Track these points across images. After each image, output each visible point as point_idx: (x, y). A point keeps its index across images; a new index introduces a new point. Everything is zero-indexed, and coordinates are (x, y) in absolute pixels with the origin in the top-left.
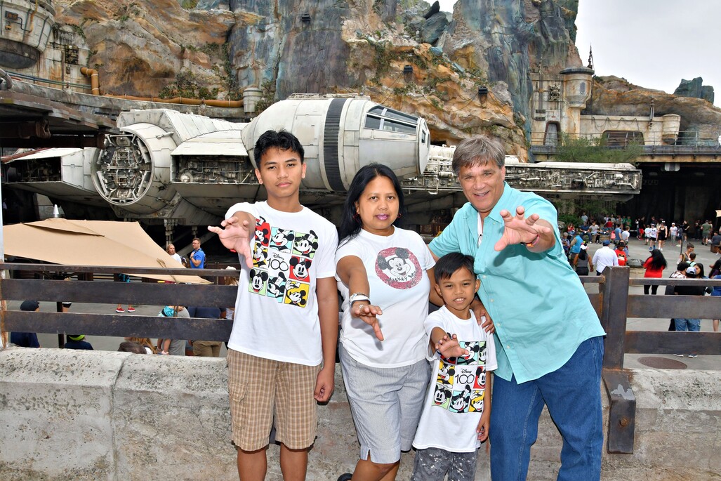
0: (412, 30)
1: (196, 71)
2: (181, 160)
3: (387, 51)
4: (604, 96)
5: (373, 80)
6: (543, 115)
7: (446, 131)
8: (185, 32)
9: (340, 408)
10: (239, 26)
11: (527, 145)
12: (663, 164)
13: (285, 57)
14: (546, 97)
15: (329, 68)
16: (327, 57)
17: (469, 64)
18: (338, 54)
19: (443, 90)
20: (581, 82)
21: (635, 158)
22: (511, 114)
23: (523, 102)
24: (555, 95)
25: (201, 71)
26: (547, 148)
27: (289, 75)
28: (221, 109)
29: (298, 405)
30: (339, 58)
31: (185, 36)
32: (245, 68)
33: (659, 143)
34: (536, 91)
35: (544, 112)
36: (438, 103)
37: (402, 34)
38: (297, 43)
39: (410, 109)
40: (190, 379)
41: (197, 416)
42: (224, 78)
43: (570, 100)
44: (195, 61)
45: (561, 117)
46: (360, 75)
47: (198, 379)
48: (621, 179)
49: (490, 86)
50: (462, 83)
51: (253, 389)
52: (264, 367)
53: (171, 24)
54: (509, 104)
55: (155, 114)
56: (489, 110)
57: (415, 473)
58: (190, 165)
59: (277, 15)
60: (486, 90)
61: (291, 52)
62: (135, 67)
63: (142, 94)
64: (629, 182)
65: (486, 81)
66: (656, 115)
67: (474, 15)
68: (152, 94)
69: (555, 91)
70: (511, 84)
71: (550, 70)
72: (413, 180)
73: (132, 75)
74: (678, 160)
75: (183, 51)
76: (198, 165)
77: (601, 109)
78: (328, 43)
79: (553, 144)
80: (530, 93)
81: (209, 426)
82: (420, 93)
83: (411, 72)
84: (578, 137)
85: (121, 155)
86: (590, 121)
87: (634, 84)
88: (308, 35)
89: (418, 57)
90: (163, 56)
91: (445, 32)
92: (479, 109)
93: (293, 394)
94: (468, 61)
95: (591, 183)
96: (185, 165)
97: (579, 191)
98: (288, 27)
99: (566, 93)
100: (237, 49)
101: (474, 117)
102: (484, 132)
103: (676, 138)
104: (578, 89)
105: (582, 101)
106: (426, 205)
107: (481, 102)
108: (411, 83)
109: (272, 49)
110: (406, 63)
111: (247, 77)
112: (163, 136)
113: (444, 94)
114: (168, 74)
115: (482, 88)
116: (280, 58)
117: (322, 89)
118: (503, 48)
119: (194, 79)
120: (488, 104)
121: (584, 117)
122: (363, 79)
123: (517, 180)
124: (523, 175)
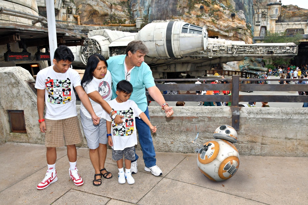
1: (117, 13)
2: (112, 49)
3: (193, 0)
4: (286, 14)
5: (187, 13)
6: (259, 24)
7: (218, 32)
11: (252, 37)
13: (152, 5)
14: (260, 16)
15: (170, 9)
16: (169, 4)
17: (227, 4)
18: (173, 3)
19: (216, 15)
20: (276, 8)
21: (299, 40)
22: (245, 24)
23: (250, 18)
24: (264, 15)
25: (119, 13)
26: (261, 37)
27: (154, 12)
28: (127, 27)
30: (174, 4)
32: (136, 10)
34: (256, 13)
35: (259, 22)
36: (214, 20)
39: (203, 24)
42: (128, 15)
43: (271, 16)
44: (116, 9)
45: (267, 24)
46: (182, 11)
48: (289, 49)
49: (236, 12)
50: (224, 12)
54: (244, 19)
55: (102, 31)
56: (236, 23)
58: (116, 50)
60: (234, 14)
61: (154, 3)
62: (94, 13)
63: (97, 23)
64: (292, 50)
65: (235, 10)
68: (100, 23)
69: (264, 13)
70: (245, 11)
71: (263, 4)
72: (202, 53)
73: (93, 16)
75: (112, 5)
76: (119, 50)
77: (285, 20)
79: (263, 36)
80: (253, 14)
82: (207, 17)
83: (203, 8)
84: (274, 32)
85: (90, 48)
86: (280, 25)
89: (206, 2)
90: (104, 8)
92: (232, 22)
94: (227, 2)
95: (276, 52)
96: (114, 50)
97: (271, 55)
99: (269, 14)
100: (133, 3)
101: (230, 26)
102: (234, 32)
104: (275, 11)
105: (276, 17)
106: (209, 62)
107: (232, 19)
108: (203, 13)
109: (146, 2)
110: (201, 5)
111: (137, 14)
112: (105, 40)
113: (217, 17)
114: (106, 15)
115: (233, 14)
116: (150, 6)
117: (167, 17)
119: (116, 16)
120: (235, 20)
121: (277, 23)
122: (183, 12)
123: (245, 51)
124: (247, 49)
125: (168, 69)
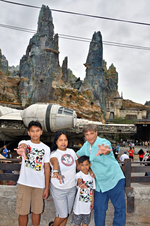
0: (72, 85)
3: (65, 91)
4: (126, 105)
5: (61, 99)
6: (109, 110)
7: (82, 114)
8: (5, 82)
9: (50, 201)
10: (22, 81)
11: (105, 119)
12: (143, 124)
13: (35, 91)
14: (110, 105)
15: (48, 95)
16: (47, 92)
19: (81, 102)
20: (120, 101)
21: (135, 123)
22: (100, 109)
23: (103, 106)
24: (112, 104)
25: (9, 94)
26: (110, 119)
27: (36, 96)
28: (15, 105)
29: (38, 200)
30: (51, 92)
31: (6, 84)
32: (23, 94)
33: (141, 118)
35: (109, 109)
36: (79, 106)
37: (69, 86)
38: (39, 87)
39: (71, 107)
40: (5, 192)
41: (6, 204)
42: (16, 96)
43: (117, 106)
44: (8, 91)
45: (114, 111)
47: (7, 193)
48: (131, 129)
49: (94, 102)
50: (86, 101)
51: (25, 196)
52: (28, 189)
53: (2, 80)
54: (100, 107)
56: (94, 108)
57: (72, 221)
58: (5, 122)
59: (33, 79)
64: (134, 130)
65: (93, 100)
66: (140, 110)
67: (90, 82)
70: (100, 101)
71: (111, 97)
72: (72, 129)
74: (147, 123)
75: (5, 88)
76: (7, 123)
77: (125, 109)
78: (48, 88)
79: (112, 118)
80: (106, 104)
81: (10, 207)
82: (74, 103)
83: (72, 97)
84: (119, 116)
87: (134, 102)
88: (42, 85)
89: (74, 93)
91: (82, 86)
92: (91, 108)
93: (36, 197)
94: (88, 94)
95: (123, 130)
96: (3, 122)
97: (120, 132)
98: (36, 82)
99: (116, 104)
100: (21, 88)
101: (90, 110)
102: (92, 114)
103: (146, 117)
104: (119, 103)
105: (120, 106)
106: (75, 136)
107: (92, 106)
108: (72, 100)
109: (31, 89)
110: (70, 94)
111: (23, 96)
113: (81, 104)
115: (92, 102)
116: (33, 91)
117: (45, 101)
118: (98, 91)
119: (7, 96)
120: (94, 107)
121: (121, 111)
122: (57, 98)
123: (102, 129)
124: (104, 128)
125: (45, 139)
